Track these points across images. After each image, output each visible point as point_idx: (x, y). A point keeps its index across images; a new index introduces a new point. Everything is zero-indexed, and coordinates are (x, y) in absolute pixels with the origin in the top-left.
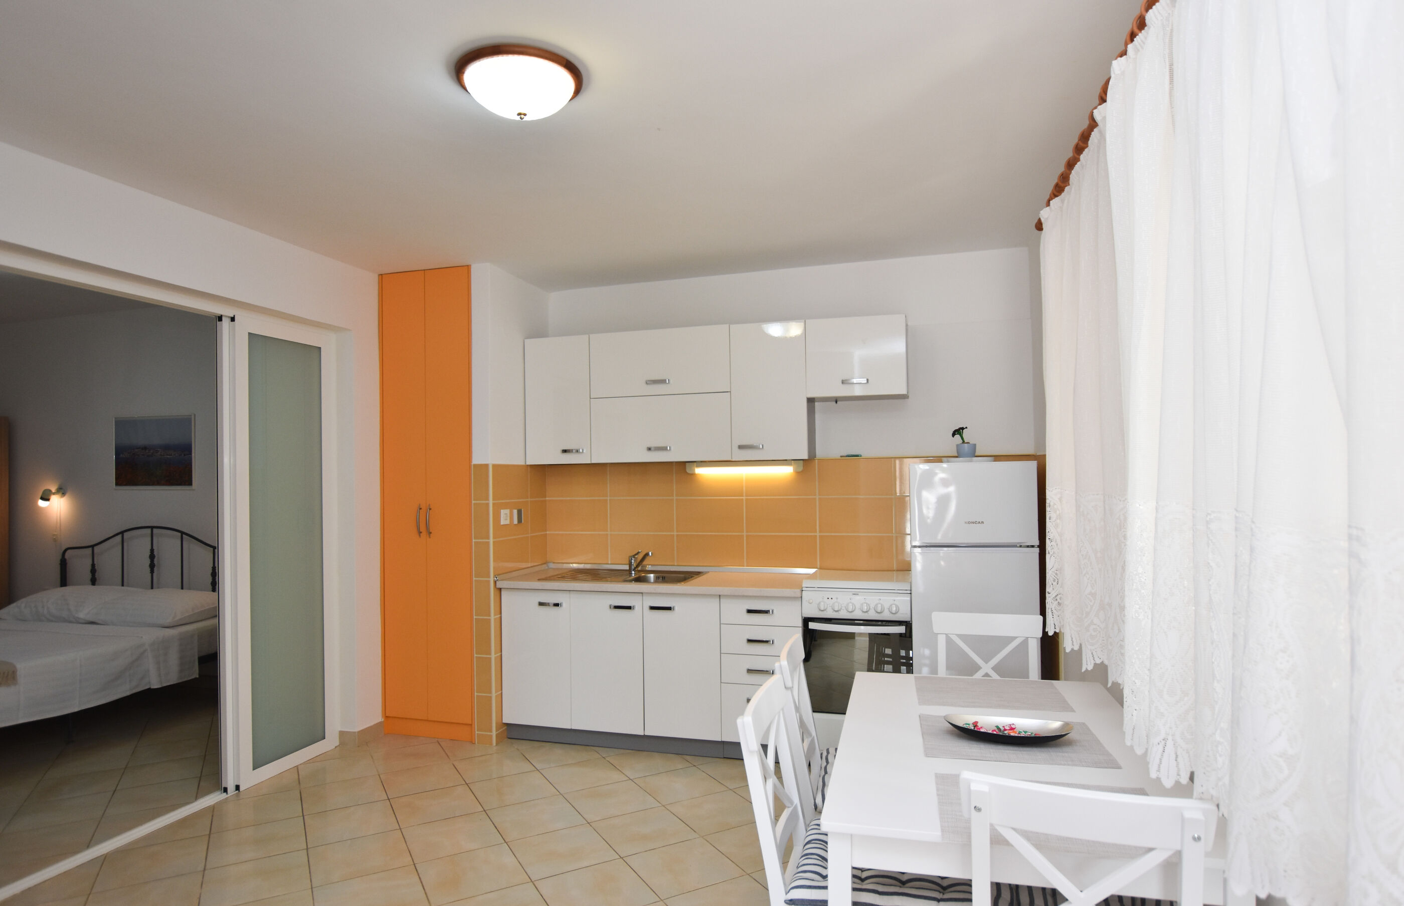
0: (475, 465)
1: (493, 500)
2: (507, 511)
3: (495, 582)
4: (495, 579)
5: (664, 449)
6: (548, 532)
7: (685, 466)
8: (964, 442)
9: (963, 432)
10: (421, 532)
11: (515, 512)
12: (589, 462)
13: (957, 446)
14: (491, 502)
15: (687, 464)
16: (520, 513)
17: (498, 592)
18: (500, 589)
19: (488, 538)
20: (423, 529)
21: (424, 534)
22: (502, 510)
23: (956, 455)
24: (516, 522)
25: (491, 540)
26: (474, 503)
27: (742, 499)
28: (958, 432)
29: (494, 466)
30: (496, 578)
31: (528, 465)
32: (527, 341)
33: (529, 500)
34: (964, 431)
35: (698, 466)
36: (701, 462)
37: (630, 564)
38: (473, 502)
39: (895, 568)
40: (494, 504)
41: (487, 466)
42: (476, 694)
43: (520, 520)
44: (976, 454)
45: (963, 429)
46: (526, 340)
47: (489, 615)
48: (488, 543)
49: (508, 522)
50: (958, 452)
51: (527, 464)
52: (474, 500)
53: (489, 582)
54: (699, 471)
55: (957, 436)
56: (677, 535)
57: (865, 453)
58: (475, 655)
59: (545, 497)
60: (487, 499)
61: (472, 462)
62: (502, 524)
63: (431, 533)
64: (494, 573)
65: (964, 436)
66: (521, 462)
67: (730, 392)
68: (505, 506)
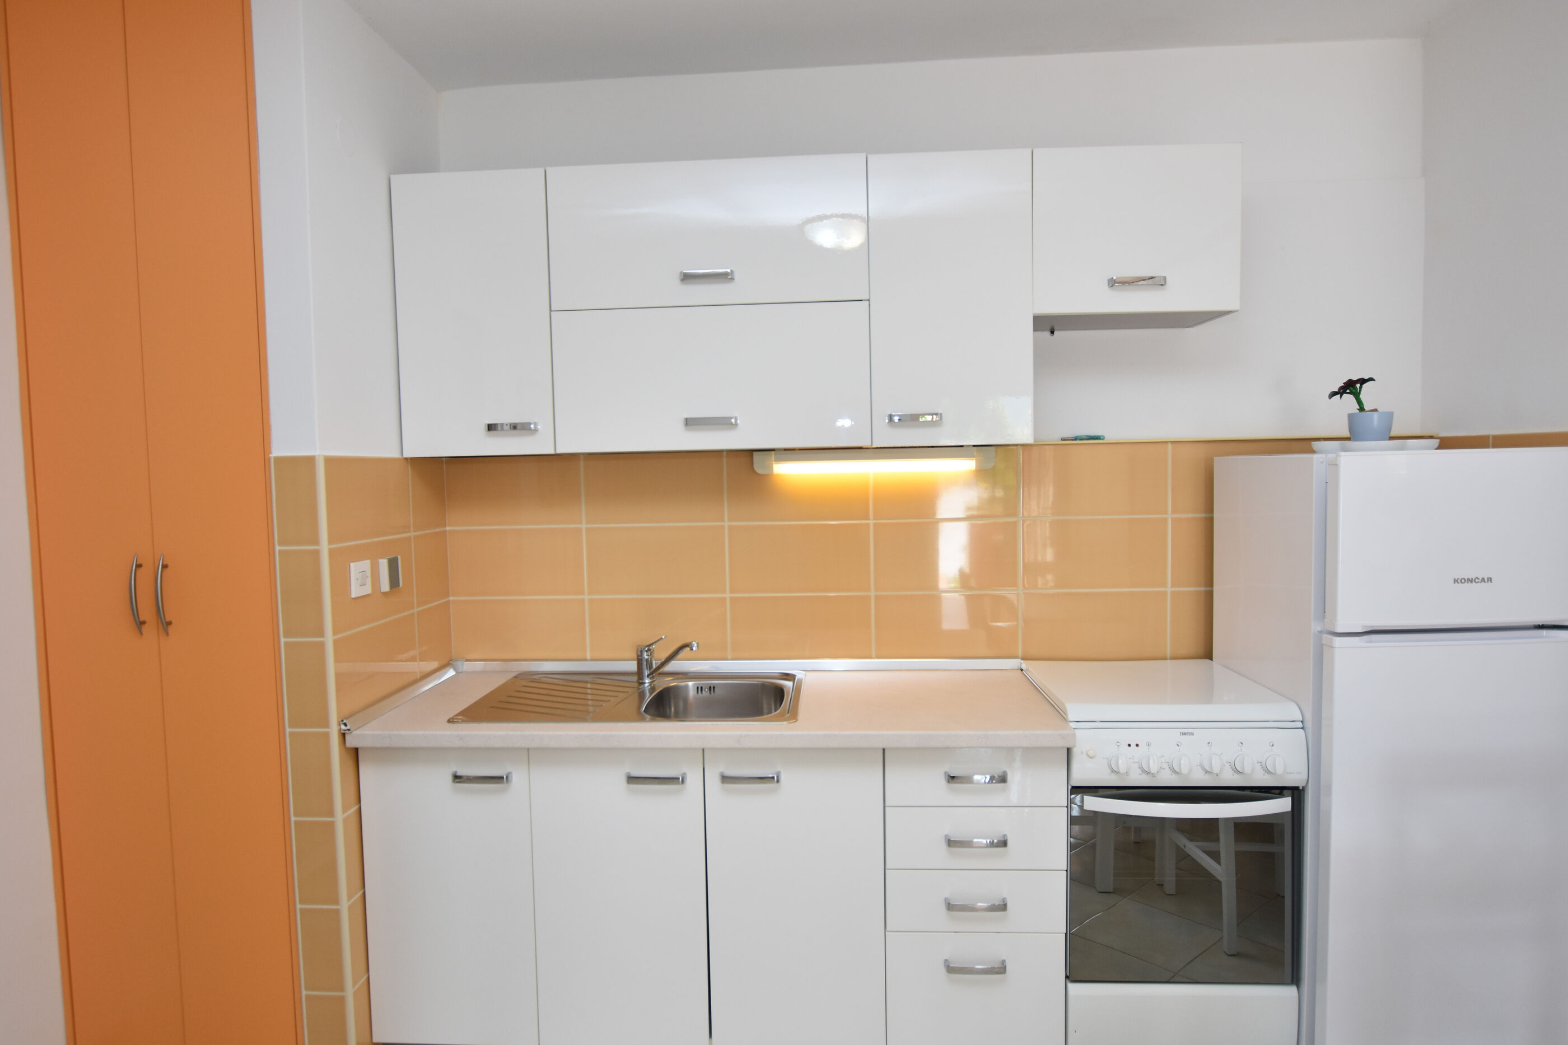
0: (279, 460)
1: (331, 541)
2: (365, 565)
3: (343, 735)
4: (343, 727)
5: (725, 423)
6: (451, 598)
7: (752, 456)
8: (1362, 409)
9: (1361, 387)
10: (143, 623)
11: (384, 564)
12: (551, 452)
13: (1351, 417)
14: (324, 547)
15: (755, 453)
16: (393, 564)
17: (350, 763)
18: (355, 753)
19: (321, 633)
20: (147, 612)
21: (150, 630)
22: (352, 564)
23: (1347, 434)
24: (385, 587)
25: (329, 639)
26: (280, 551)
27: (868, 525)
28: (1351, 387)
29: (329, 461)
30: (345, 725)
31: (406, 459)
32: (395, 179)
33: (412, 534)
34: (1364, 386)
35: (779, 460)
36: (786, 450)
37: (640, 662)
38: (278, 548)
39: (1168, 654)
40: (332, 553)
41: (310, 460)
42: (304, 993)
43: (394, 581)
44: (1393, 434)
45: (1363, 381)
46: (393, 177)
47: (331, 813)
48: (322, 645)
49: (367, 590)
50: (1350, 430)
51: (408, 453)
52: (280, 544)
53: (327, 736)
54: (784, 470)
55: (1349, 398)
56: (732, 599)
57: (1111, 434)
58: (299, 906)
59: (445, 526)
60: (316, 541)
61: (270, 453)
62: (353, 596)
63: (169, 623)
64: (338, 712)
65: (1362, 397)
66: (392, 452)
67: (869, 300)
68: (359, 554)
